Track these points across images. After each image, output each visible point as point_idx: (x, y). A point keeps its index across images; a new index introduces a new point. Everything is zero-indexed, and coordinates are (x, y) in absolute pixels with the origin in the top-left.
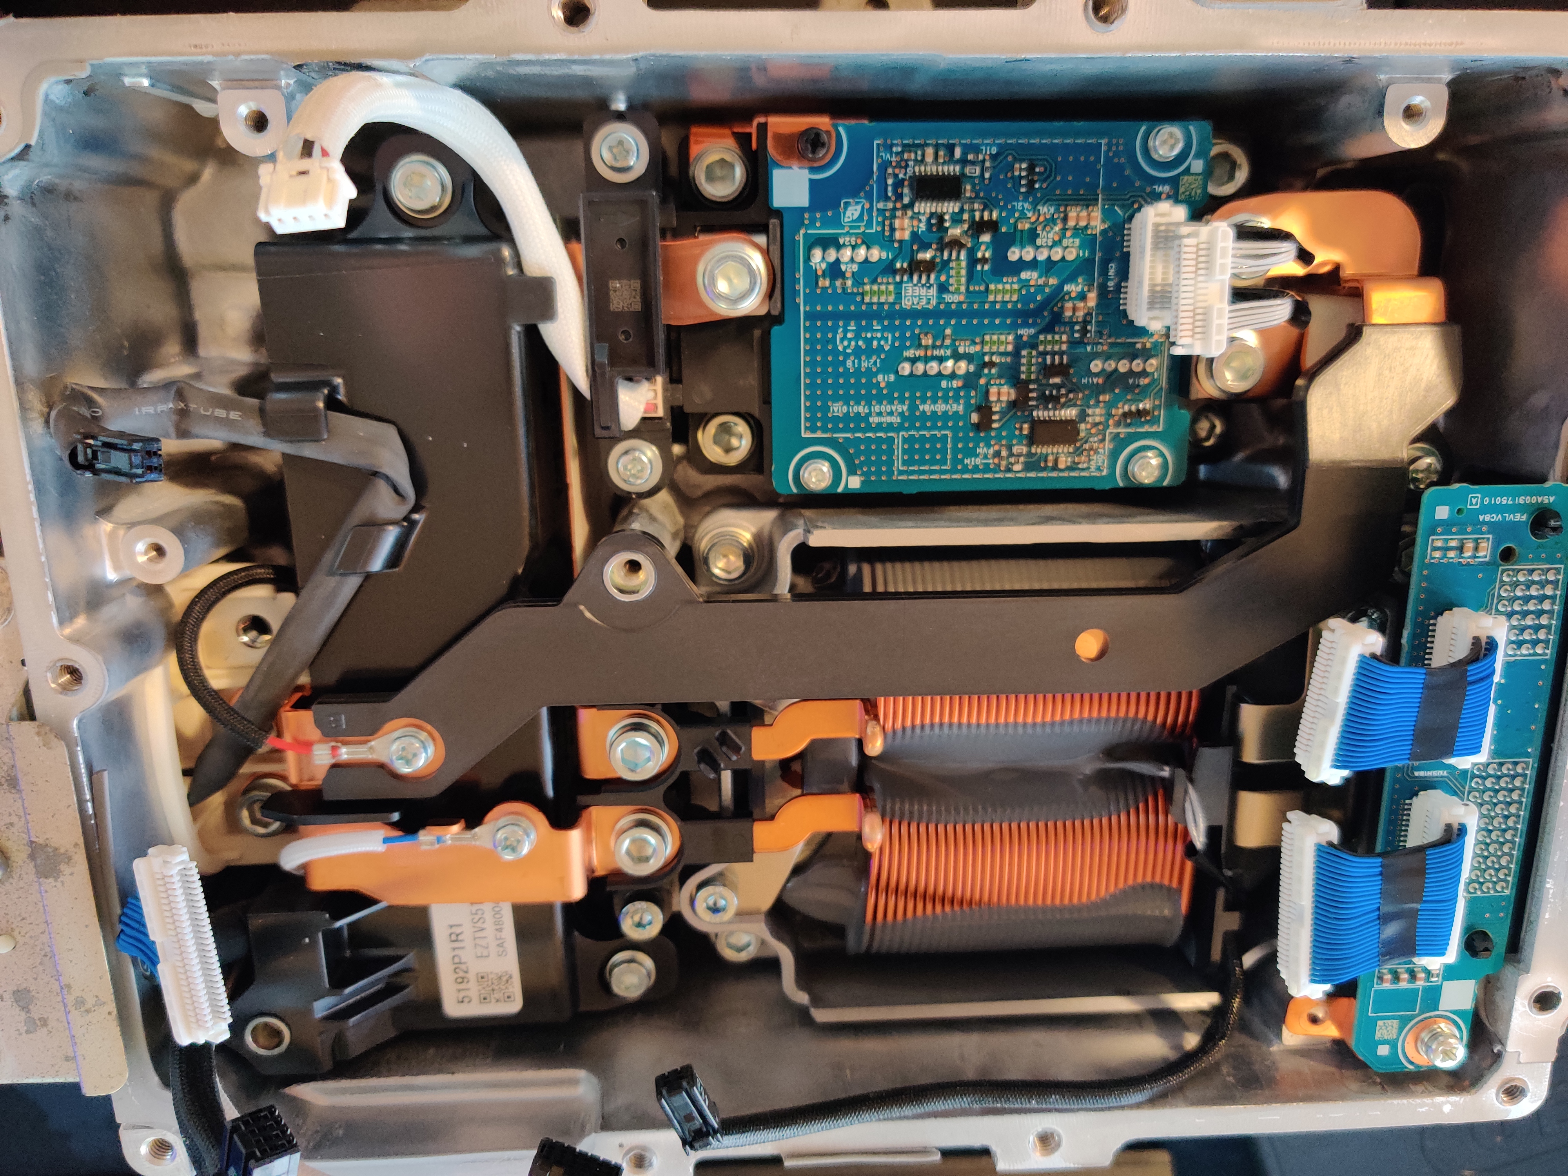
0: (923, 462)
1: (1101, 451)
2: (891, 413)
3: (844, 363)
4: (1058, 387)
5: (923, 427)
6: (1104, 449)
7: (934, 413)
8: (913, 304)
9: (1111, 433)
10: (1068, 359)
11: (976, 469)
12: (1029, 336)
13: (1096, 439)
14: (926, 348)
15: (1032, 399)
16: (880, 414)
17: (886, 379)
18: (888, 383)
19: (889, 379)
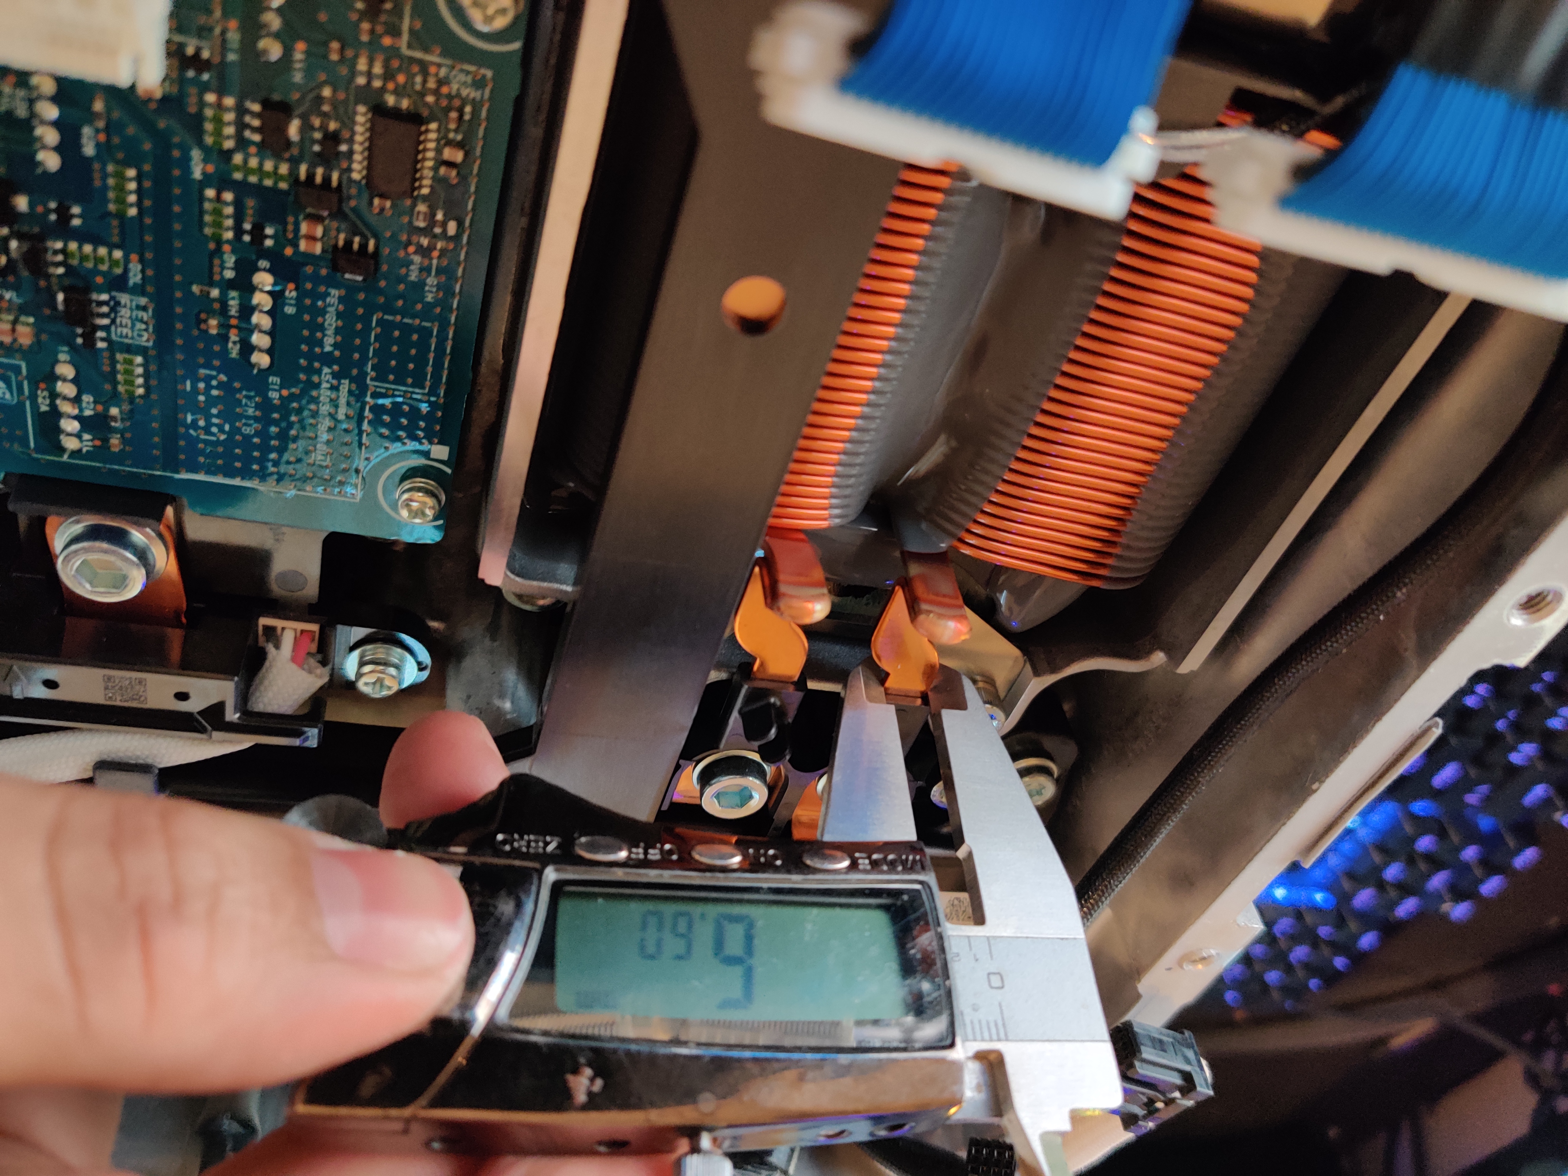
0: (421, 361)
1: (443, 72)
2: (334, 390)
3: (247, 438)
4: (306, 127)
5: (363, 350)
6: (439, 66)
7: (337, 331)
8: (146, 330)
9: (410, 46)
11: (444, 287)
12: (205, 161)
13: (418, 79)
14: (225, 326)
15: (327, 177)
16: (334, 404)
17: (276, 387)
18: (282, 386)
19: (276, 384)
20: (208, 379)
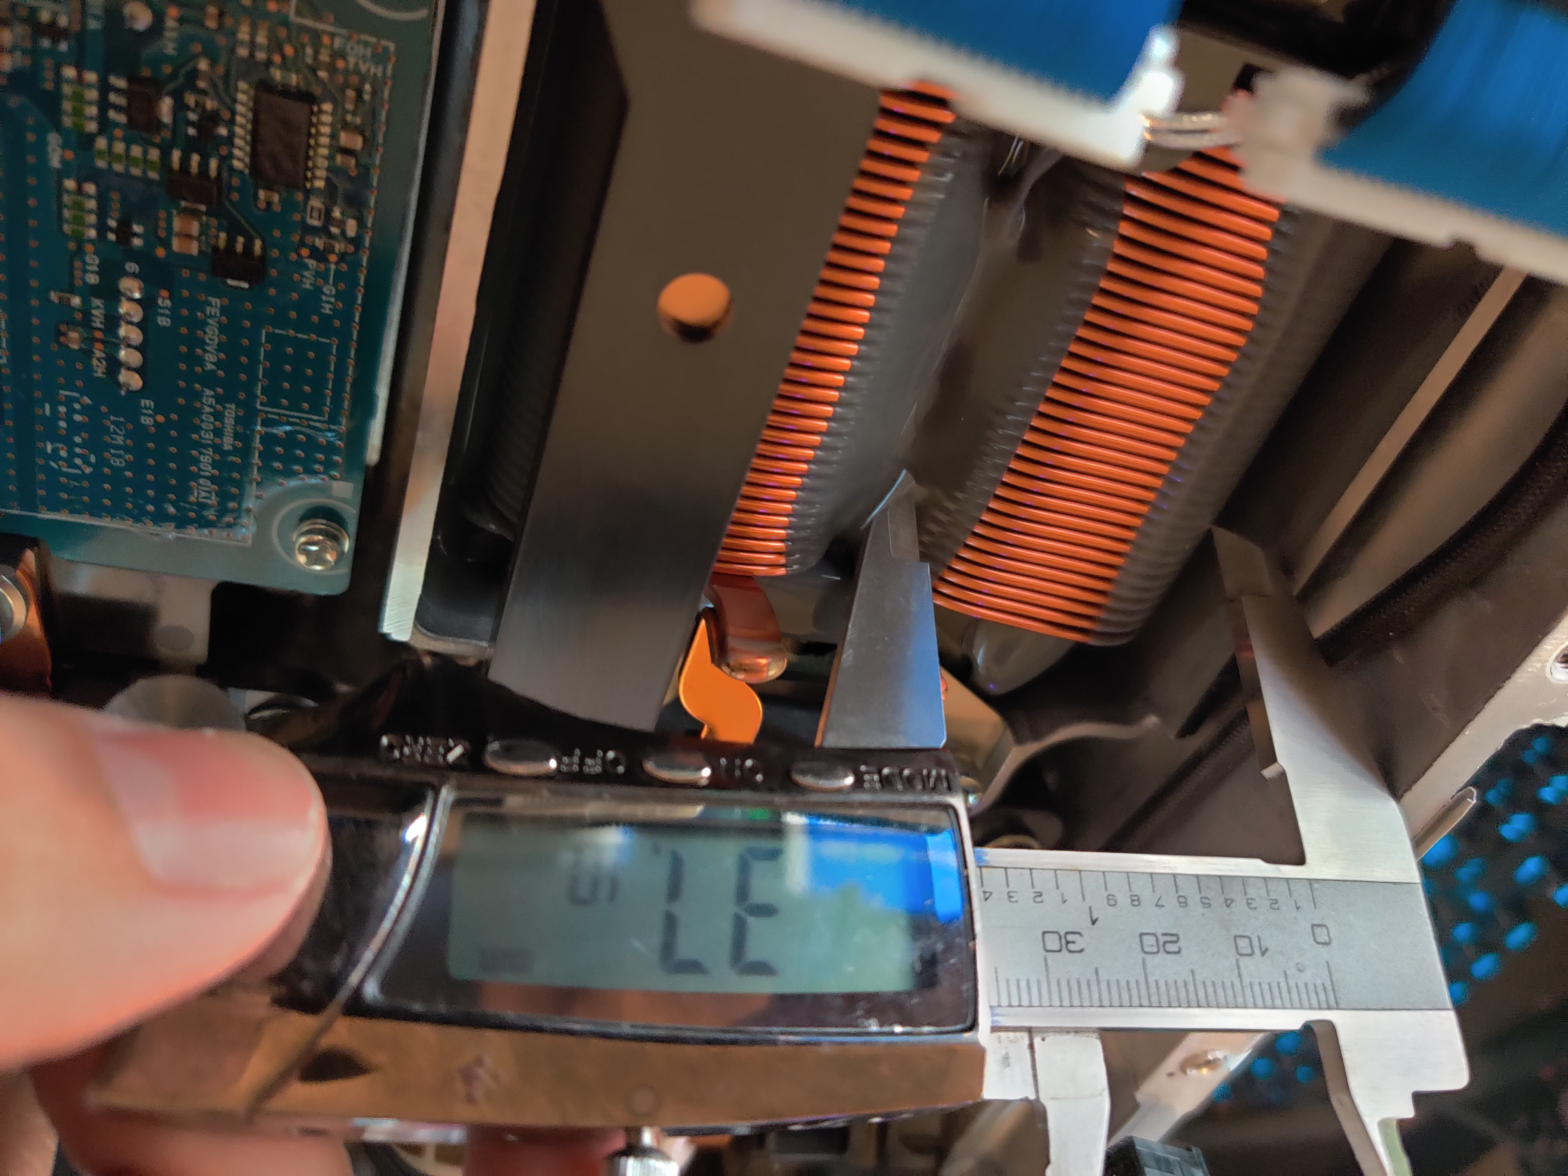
0: (318, 383)
1: (338, 43)
2: (218, 416)
3: (117, 470)
4: (180, 107)
5: (251, 370)
6: (332, 35)
7: (220, 347)
9: (299, 13)
10: (119, 75)
11: (343, 296)
12: (64, 146)
13: (309, 51)
14: (90, 340)
15: (204, 165)
16: (218, 432)
17: (151, 412)
18: (157, 411)
19: (150, 408)
20: (69, 401)
